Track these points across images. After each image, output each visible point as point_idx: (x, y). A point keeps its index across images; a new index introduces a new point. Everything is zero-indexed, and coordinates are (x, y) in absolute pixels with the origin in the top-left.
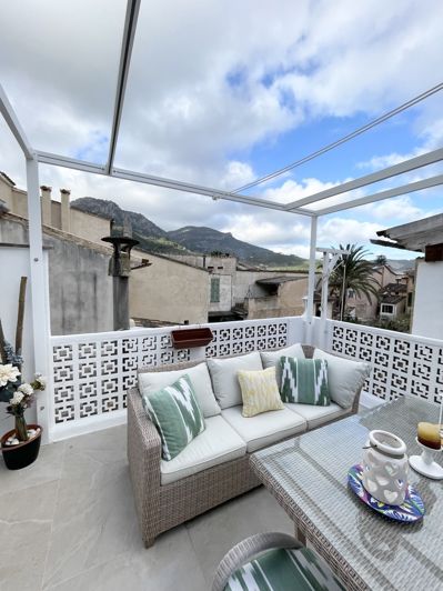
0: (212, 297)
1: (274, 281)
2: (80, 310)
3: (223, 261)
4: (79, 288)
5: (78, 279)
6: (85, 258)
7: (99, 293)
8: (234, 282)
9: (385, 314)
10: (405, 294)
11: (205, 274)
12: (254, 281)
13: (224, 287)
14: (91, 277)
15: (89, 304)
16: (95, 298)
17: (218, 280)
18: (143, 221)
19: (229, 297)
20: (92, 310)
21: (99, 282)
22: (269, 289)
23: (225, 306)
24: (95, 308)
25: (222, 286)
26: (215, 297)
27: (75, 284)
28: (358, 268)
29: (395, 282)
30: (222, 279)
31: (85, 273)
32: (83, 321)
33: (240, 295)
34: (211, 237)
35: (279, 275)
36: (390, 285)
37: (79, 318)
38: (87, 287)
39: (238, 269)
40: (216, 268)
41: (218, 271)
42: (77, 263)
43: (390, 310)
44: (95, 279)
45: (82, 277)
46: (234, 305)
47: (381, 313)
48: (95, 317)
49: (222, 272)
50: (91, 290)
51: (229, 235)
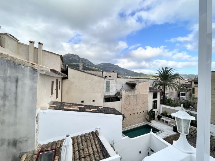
0: (106, 89)
1: (134, 83)
2: (5, 101)
3: (111, 74)
4: (5, 87)
5: (5, 81)
6: (11, 68)
7: (19, 90)
8: (116, 82)
9: (182, 96)
10: (190, 88)
11: (103, 79)
12: (125, 82)
13: (112, 84)
14: (14, 80)
15: (11, 97)
16: (16, 93)
17: (109, 82)
18: (88, 61)
19: (114, 89)
20: (13, 101)
21: (20, 83)
22: (132, 86)
23: (112, 93)
24: (16, 99)
25: (111, 85)
26: (108, 89)
27: (3, 84)
28: (170, 77)
29: (185, 83)
30: (111, 81)
31: (10, 77)
32: (7, 108)
33: (119, 89)
34: (111, 67)
35: (136, 80)
36: (183, 84)
37: (4, 105)
38: (11, 86)
39: (118, 77)
40: (108, 77)
41: (109, 78)
42: (5, 71)
43: (184, 95)
44: (17, 81)
45: (8, 80)
46: (116, 93)
47: (180, 96)
48: (16, 105)
49: (111, 78)
50: (14, 88)
51: (117, 66)
